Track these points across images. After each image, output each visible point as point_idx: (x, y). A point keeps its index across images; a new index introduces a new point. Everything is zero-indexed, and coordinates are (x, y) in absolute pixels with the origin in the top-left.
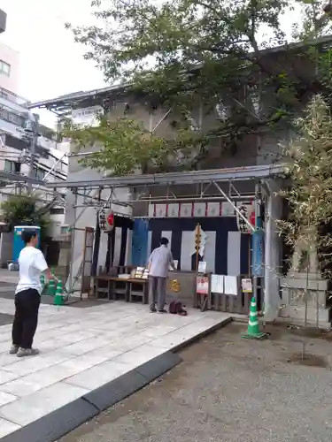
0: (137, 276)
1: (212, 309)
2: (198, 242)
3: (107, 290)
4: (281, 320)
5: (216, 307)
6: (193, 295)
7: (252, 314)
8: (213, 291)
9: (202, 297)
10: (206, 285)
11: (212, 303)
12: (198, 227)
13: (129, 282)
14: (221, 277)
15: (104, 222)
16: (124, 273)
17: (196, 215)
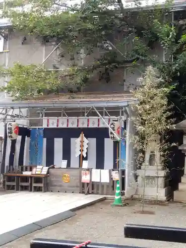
0: (37, 173)
1: (93, 193)
2: (82, 146)
3: (14, 184)
4: (137, 196)
5: (95, 192)
6: (79, 184)
7: (118, 191)
8: (93, 180)
9: (86, 185)
10: (88, 176)
11: (93, 189)
12: (82, 135)
13: (31, 177)
14: (99, 170)
15: (11, 133)
16: (26, 170)
17: (81, 126)
